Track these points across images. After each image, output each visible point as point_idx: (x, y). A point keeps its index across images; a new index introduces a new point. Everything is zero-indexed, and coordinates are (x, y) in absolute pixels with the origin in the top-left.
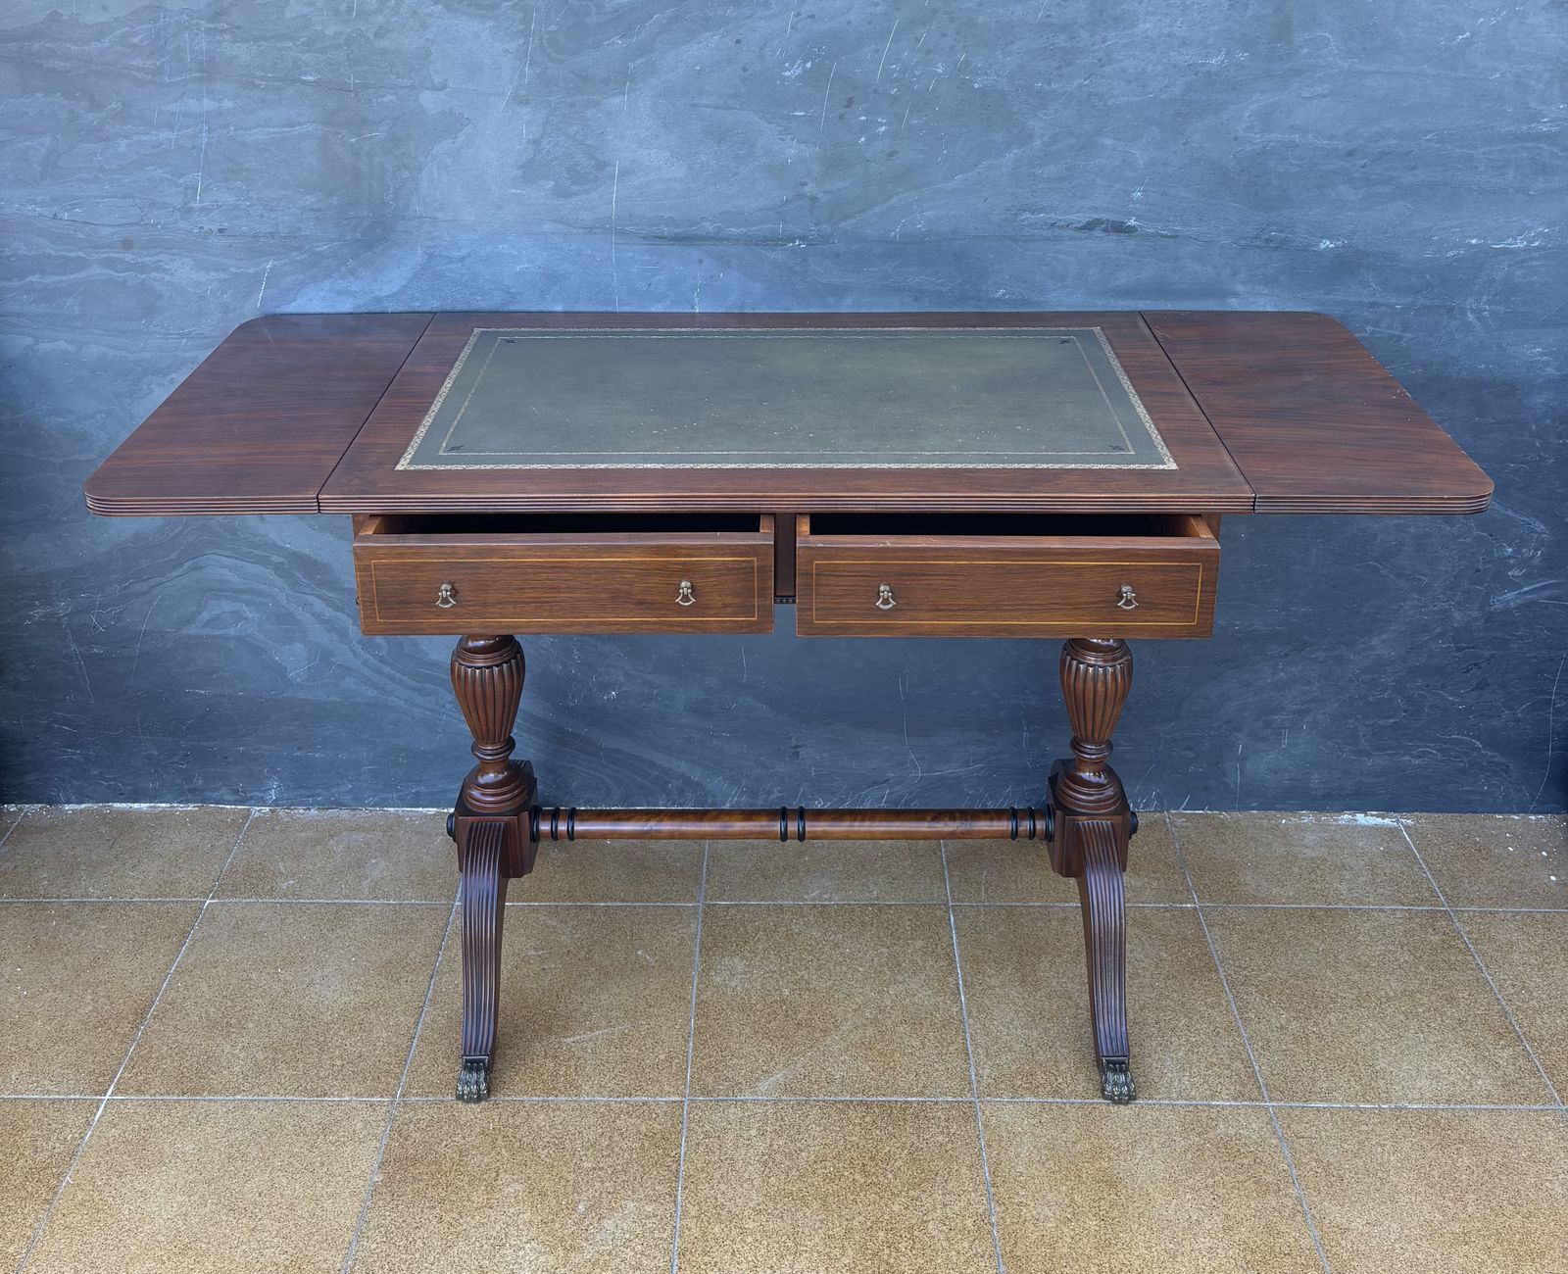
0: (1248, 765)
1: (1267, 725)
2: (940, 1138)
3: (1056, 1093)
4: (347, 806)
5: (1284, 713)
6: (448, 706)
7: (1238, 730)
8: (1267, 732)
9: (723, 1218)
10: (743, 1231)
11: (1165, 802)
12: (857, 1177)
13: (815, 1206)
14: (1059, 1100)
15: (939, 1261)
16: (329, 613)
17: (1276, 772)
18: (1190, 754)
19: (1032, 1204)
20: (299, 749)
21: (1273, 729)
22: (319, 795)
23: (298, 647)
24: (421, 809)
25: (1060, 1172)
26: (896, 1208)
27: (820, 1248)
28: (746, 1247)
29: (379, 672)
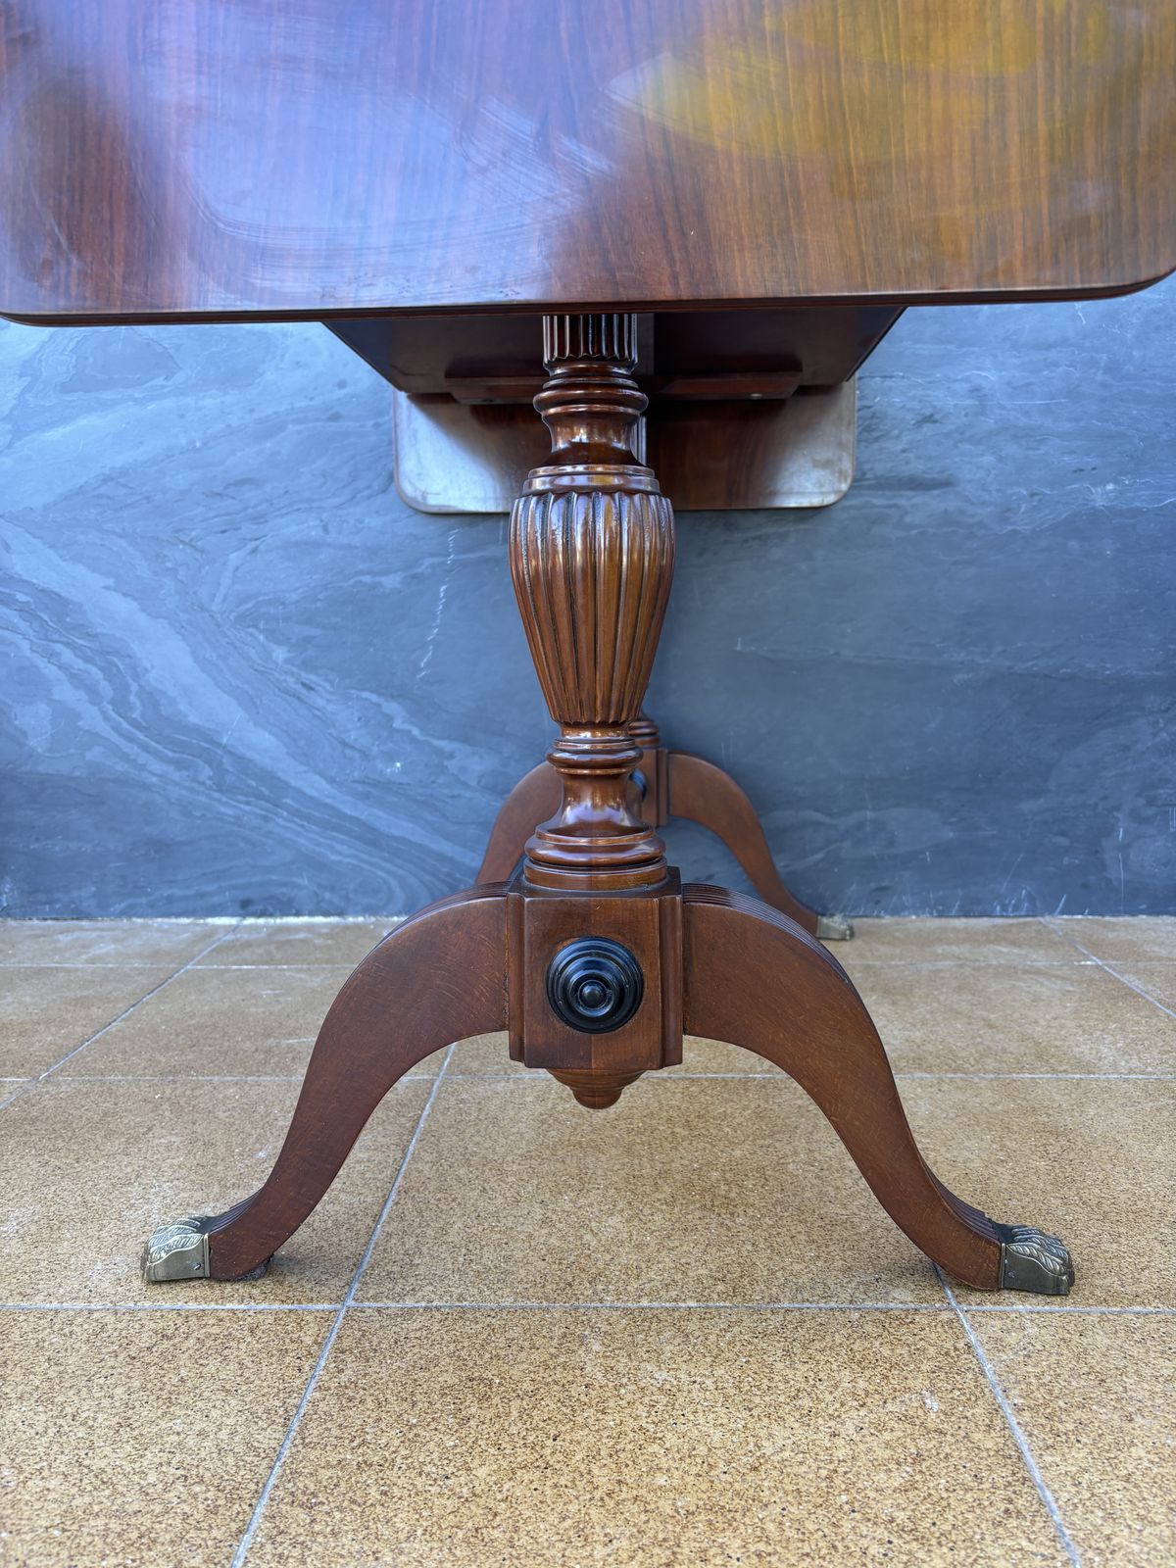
0: (1132, 856)
1: (1151, 803)
2: (799, 1102)
3: (955, 1071)
4: (89, 917)
5: (1169, 786)
6: (209, 782)
7: (1117, 808)
8: (1151, 811)
9: (472, 1162)
10: (502, 1173)
11: (1038, 903)
12: (677, 1130)
13: (614, 1152)
14: (961, 1075)
15: (808, 1195)
16: (79, 664)
17: (1165, 865)
18: (1063, 841)
19: (943, 1149)
20: (37, 840)
21: (1158, 806)
22: (57, 901)
23: (43, 709)
24: (173, 920)
25: (978, 1124)
26: (737, 1153)
27: (620, 1185)
28: (504, 1186)
29: (131, 739)
